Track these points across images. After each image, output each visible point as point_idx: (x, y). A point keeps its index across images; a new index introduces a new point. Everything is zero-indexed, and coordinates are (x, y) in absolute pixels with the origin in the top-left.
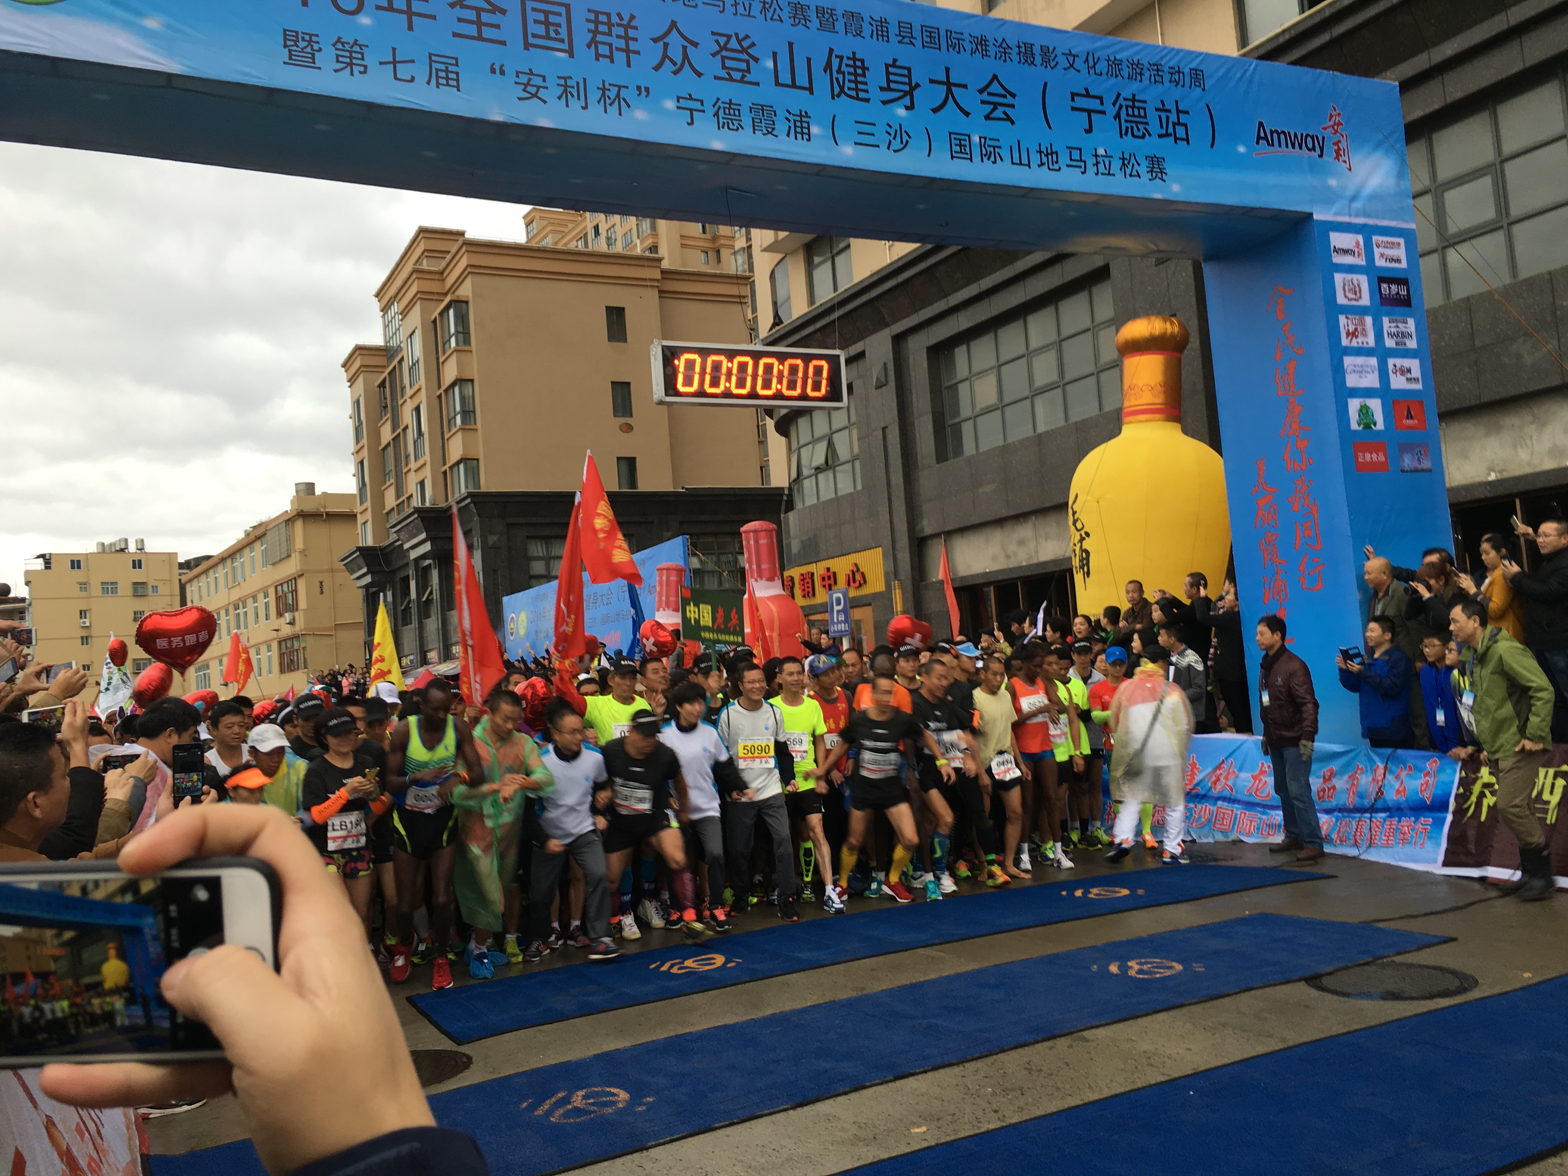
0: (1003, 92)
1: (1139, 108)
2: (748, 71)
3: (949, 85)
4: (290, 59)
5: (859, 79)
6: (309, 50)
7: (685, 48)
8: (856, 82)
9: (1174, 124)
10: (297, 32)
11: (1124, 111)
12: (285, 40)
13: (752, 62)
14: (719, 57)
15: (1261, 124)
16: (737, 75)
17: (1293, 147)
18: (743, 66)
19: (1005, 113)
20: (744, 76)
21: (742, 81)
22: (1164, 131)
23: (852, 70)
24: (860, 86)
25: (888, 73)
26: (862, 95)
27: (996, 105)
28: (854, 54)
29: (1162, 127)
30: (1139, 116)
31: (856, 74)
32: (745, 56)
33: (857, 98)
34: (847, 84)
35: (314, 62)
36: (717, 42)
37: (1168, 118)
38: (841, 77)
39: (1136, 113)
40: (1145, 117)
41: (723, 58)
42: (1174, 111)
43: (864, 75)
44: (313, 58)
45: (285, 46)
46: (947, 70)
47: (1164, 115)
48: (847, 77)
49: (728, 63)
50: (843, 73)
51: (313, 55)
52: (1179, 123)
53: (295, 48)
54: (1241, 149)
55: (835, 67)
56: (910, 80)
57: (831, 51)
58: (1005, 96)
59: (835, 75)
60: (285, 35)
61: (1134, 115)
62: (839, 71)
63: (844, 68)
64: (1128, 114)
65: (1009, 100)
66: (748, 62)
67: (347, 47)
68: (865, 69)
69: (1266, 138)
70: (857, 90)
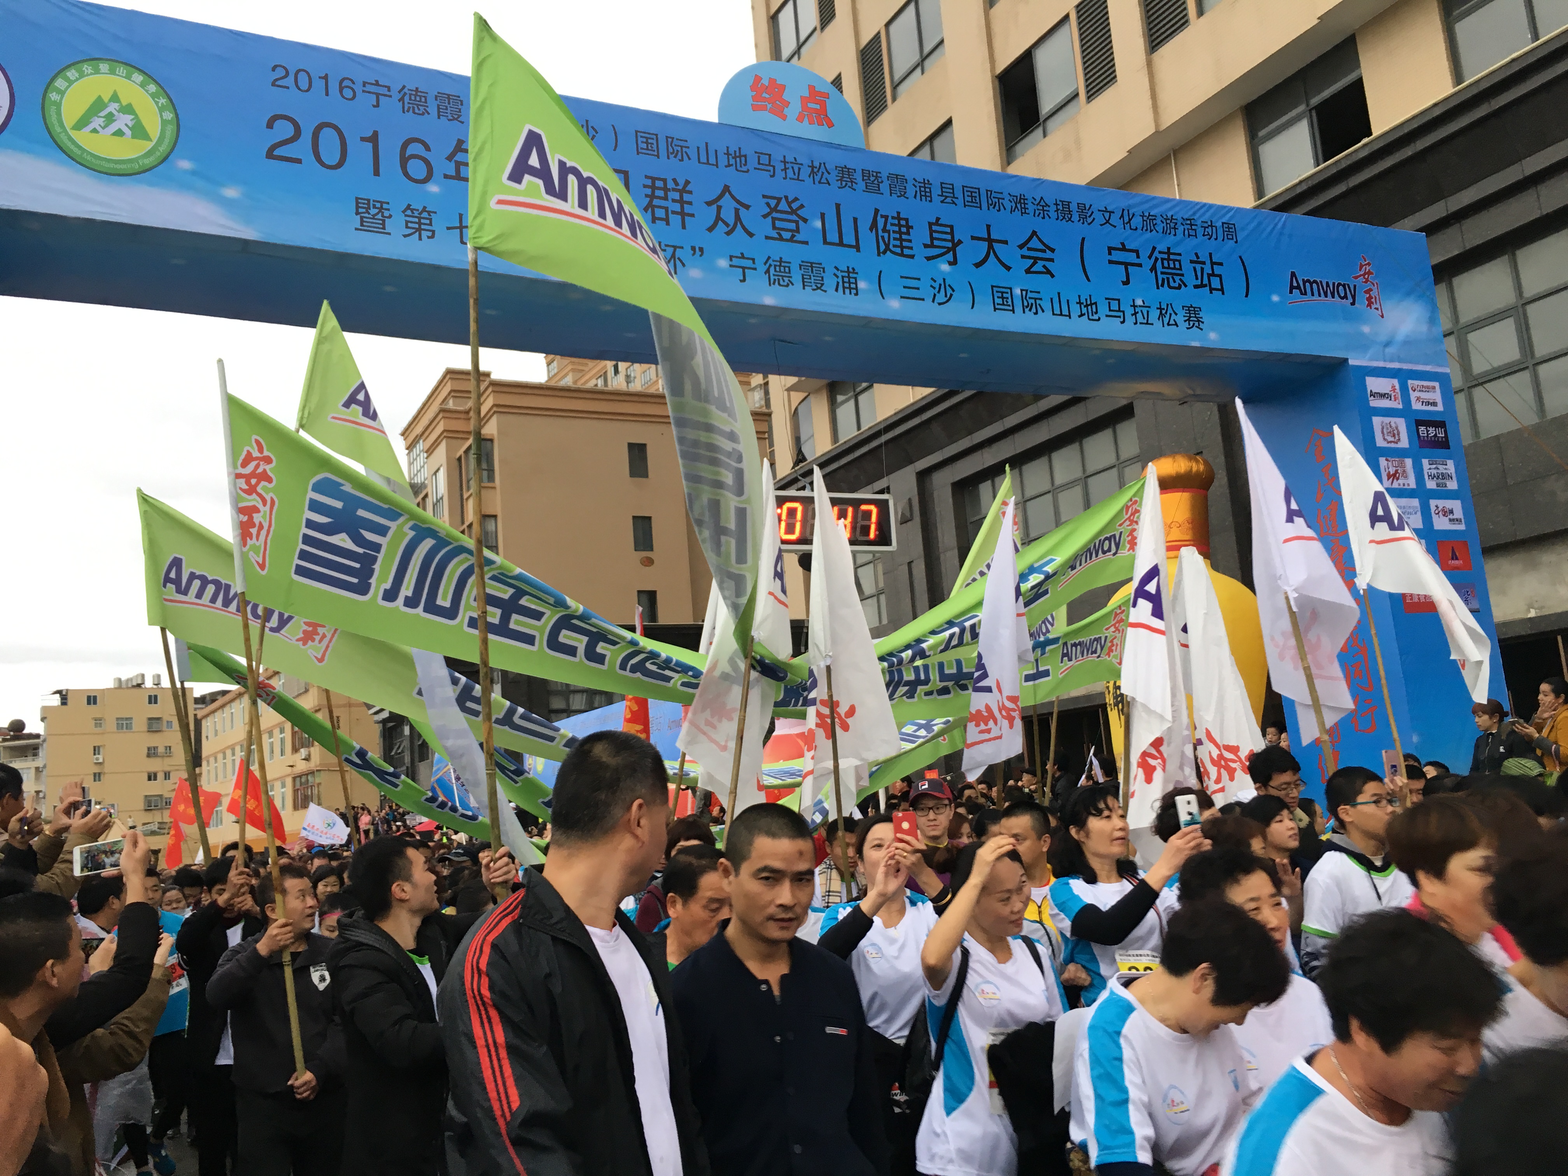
0: (1042, 247)
1: (1174, 261)
2: (798, 230)
3: (990, 241)
4: (362, 225)
5: (904, 237)
6: (379, 216)
7: (737, 211)
8: (901, 240)
9: (1209, 275)
10: (369, 200)
11: (1159, 264)
12: (357, 207)
13: (801, 223)
14: (769, 219)
15: (1293, 275)
16: (786, 235)
17: (1326, 296)
18: (793, 226)
19: (1044, 266)
20: (793, 236)
21: (791, 240)
22: (1199, 282)
23: (897, 229)
24: (905, 244)
25: (932, 232)
26: (906, 251)
27: (1036, 260)
28: (899, 213)
29: (1197, 279)
30: (1174, 268)
31: (900, 233)
32: (794, 217)
33: (902, 255)
34: (892, 242)
35: (384, 228)
36: (768, 204)
37: (1202, 269)
38: (886, 235)
39: (1172, 266)
40: (1180, 269)
41: (774, 219)
42: (1208, 262)
43: (908, 233)
44: (384, 224)
45: (357, 213)
46: (988, 227)
47: (1198, 267)
48: (892, 235)
49: (778, 224)
50: (889, 232)
51: (384, 221)
52: (1213, 275)
53: (367, 215)
54: (1275, 298)
55: (880, 225)
56: (953, 237)
57: (877, 211)
58: (1044, 251)
59: (880, 233)
60: (357, 203)
61: (1169, 268)
62: (884, 230)
63: (889, 227)
64: (1163, 267)
65: (1049, 255)
66: (797, 222)
67: (416, 213)
68: (909, 227)
69: (1298, 287)
70: (902, 247)
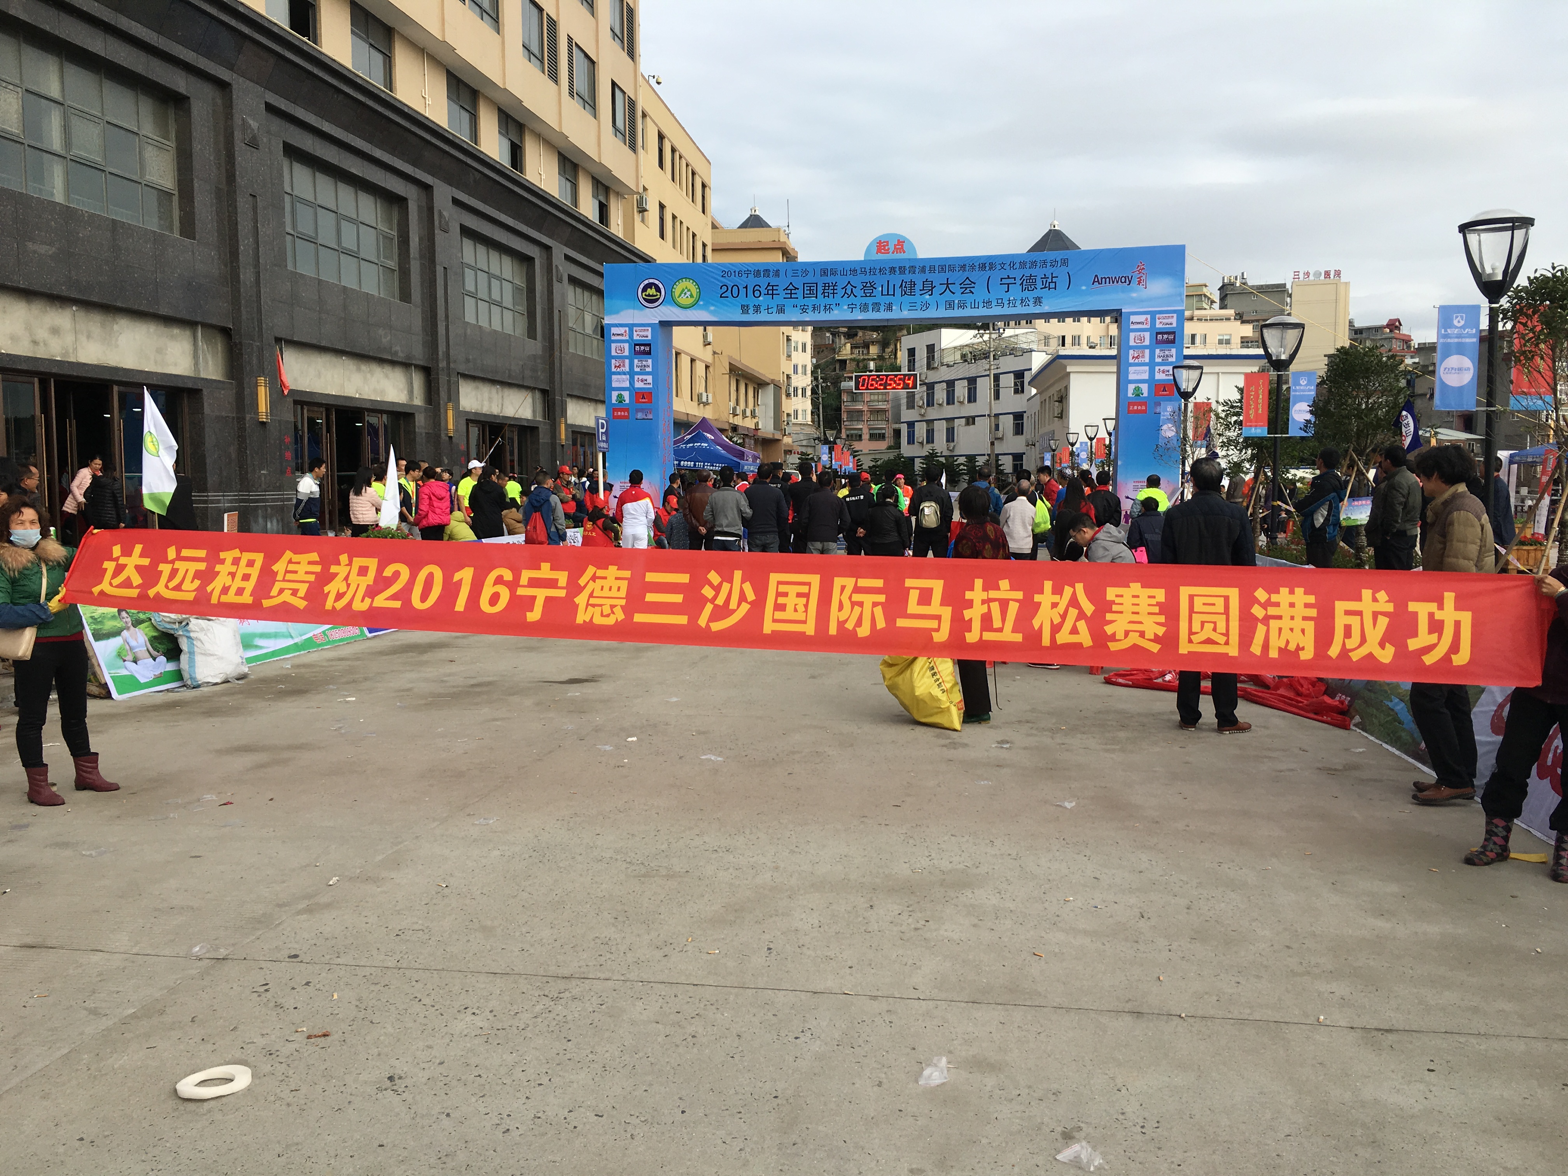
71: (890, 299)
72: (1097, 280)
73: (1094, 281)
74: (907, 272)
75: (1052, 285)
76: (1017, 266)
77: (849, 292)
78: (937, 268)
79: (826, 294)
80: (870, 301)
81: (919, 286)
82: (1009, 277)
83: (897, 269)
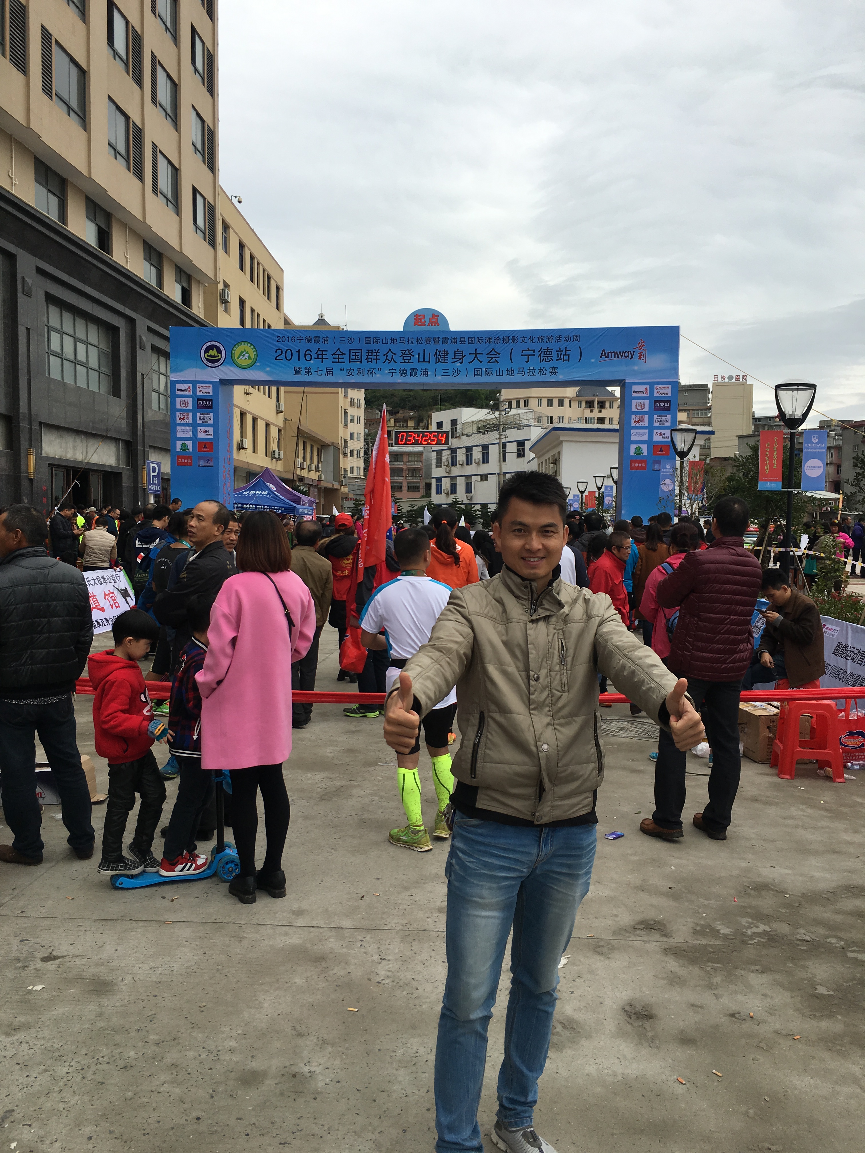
71: (424, 366)
72: (604, 354)
73: (602, 355)
74: (441, 342)
75: (566, 357)
76: (536, 340)
77: (390, 358)
78: (466, 340)
79: (370, 360)
80: (408, 366)
81: (451, 355)
82: (529, 350)
83: (432, 340)
